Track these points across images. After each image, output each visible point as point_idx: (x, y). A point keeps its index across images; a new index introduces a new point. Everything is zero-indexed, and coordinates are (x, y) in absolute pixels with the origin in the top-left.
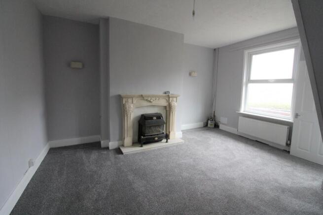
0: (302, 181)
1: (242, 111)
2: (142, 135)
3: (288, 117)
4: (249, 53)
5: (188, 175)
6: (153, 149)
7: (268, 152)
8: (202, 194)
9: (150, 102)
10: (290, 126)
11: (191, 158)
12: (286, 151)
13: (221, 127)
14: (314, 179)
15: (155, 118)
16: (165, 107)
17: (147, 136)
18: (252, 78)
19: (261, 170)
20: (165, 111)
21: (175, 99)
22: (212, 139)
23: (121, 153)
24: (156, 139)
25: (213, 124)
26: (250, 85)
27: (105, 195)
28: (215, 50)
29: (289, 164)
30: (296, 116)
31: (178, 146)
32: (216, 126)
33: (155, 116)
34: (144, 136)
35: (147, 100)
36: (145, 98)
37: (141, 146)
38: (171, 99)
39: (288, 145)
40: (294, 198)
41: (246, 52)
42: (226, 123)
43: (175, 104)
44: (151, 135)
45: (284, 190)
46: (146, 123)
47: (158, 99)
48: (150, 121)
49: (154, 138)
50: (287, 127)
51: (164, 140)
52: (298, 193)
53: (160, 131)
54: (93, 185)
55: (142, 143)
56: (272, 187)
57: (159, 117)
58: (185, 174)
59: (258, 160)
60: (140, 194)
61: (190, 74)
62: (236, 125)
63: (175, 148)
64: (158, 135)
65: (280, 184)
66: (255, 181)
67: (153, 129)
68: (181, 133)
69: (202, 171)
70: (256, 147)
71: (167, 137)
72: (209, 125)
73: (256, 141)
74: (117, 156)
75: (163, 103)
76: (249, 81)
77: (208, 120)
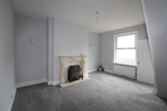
0: (145, 91)
1: (114, 62)
2: (71, 77)
3: (135, 64)
4: (116, 36)
5: (97, 94)
6: (76, 83)
7: (128, 80)
8: (107, 102)
9: (74, 59)
10: (136, 68)
11: (96, 86)
12: (135, 79)
13: (105, 70)
14: (149, 90)
15: (76, 67)
16: (81, 62)
17: (73, 77)
18: (118, 47)
19: (128, 88)
20: (80, 64)
21: (85, 58)
22: (103, 76)
23: (61, 87)
24: (78, 78)
25: (101, 69)
26: (117, 50)
27: (60, 109)
28: (100, 34)
29: (138, 85)
30: (138, 63)
31: (88, 81)
32: (103, 70)
33: (76, 66)
34: (72, 77)
35: (72, 59)
36: (72, 58)
37: (70, 83)
38: (83, 57)
39: (136, 76)
40: (144, 98)
41: (115, 36)
42: (108, 68)
43: (85, 60)
44: (75, 76)
45: (139, 96)
46: (73, 70)
47: (77, 58)
48: (74, 69)
49: (76, 78)
50: (135, 68)
51: (81, 79)
52: (145, 96)
53: (79, 74)
54: (51, 105)
55: (71, 80)
56: (134, 95)
57: (78, 67)
58: (96, 94)
59: (125, 84)
60: (78, 106)
61: (90, 45)
62: (112, 69)
63: (87, 82)
64: (78, 76)
65: (137, 93)
66: (127, 93)
67: (75, 73)
68: (88, 74)
69: (104, 92)
70: (123, 79)
71: (82, 77)
72: (99, 70)
73: (122, 76)
74: (59, 89)
75: (80, 59)
76: (117, 49)
77: (99, 67)
